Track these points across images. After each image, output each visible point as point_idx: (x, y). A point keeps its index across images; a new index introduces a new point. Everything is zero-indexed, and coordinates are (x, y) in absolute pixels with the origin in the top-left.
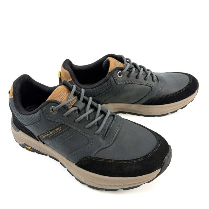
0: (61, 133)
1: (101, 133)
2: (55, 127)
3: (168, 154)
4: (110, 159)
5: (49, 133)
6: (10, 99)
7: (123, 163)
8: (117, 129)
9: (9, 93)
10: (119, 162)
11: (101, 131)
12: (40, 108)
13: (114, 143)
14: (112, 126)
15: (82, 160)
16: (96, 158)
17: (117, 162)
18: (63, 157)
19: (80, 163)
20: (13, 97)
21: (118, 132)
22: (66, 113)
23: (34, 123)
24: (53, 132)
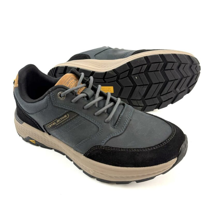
0: (69, 121)
1: (111, 121)
2: (62, 114)
3: (185, 142)
4: (121, 148)
5: (56, 122)
6: (15, 88)
7: (136, 152)
8: (128, 117)
9: (14, 83)
10: (132, 150)
11: (112, 119)
12: (47, 94)
13: (126, 132)
14: (123, 114)
15: (91, 149)
16: (106, 147)
17: (129, 150)
18: (70, 147)
19: (89, 154)
20: (18, 85)
21: (129, 121)
22: (75, 99)
23: (40, 111)
24: (60, 120)
